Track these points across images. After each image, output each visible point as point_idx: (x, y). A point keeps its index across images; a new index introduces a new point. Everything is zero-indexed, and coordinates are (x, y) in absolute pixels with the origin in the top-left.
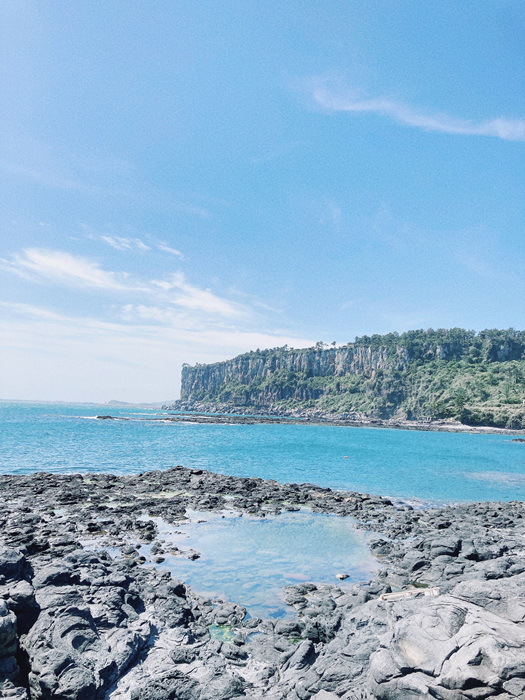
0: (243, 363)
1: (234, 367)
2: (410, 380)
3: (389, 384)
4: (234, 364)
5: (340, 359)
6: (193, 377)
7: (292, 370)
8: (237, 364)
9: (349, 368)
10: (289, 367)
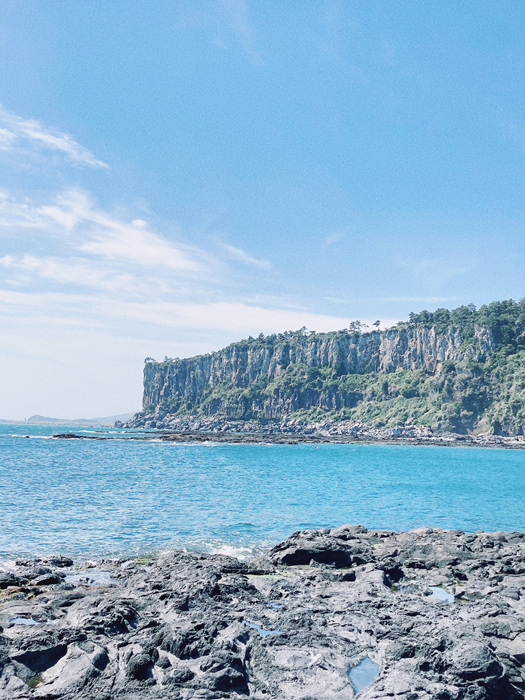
0: (238, 356)
1: (225, 361)
2: (497, 376)
3: (465, 384)
4: (224, 357)
5: (387, 347)
6: (163, 378)
7: (314, 364)
8: (229, 357)
9: (402, 360)
10: (309, 360)
